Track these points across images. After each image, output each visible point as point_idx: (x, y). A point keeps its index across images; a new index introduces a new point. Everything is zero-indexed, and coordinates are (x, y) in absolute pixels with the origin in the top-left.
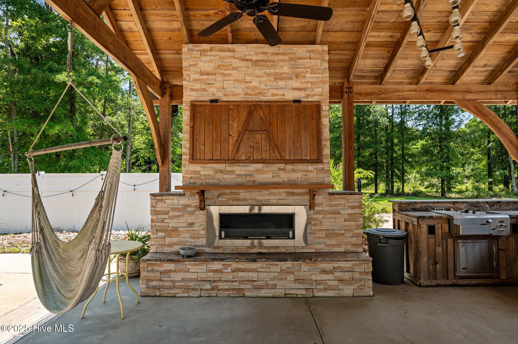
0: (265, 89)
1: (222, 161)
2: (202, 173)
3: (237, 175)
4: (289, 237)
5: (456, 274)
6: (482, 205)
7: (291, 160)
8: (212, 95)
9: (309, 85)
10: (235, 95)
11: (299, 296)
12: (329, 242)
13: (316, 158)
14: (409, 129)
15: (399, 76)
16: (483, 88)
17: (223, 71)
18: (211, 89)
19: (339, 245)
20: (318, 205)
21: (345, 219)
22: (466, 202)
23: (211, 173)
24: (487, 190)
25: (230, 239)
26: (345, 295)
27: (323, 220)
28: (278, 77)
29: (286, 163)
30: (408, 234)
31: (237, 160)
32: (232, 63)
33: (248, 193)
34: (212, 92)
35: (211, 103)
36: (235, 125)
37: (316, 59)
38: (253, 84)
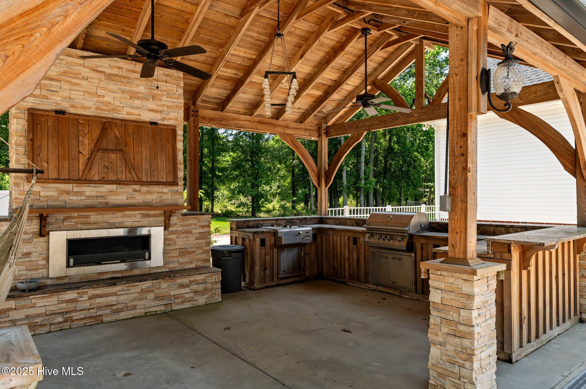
0: (119, 106)
1: (71, 181)
2: (42, 194)
3: (86, 196)
4: (145, 258)
5: (279, 277)
6: (295, 221)
7: (148, 182)
8: (55, 104)
9: (165, 108)
10: (84, 108)
11: (158, 313)
12: (181, 260)
13: (172, 181)
14: (220, 138)
15: (237, 106)
16: (297, 125)
17: (70, 79)
18: (53, 97)
19: (191, 262)
20: (173, 226)
21: (196, 238)
22: (285, 219)
23: (55, 194)
24: (291, 208)
25: (81, 266)
26: (199, 304)
27: (177, 240)
28: (134, 96)
29: (141, 185)
30: (245, 247)
31: (89, 180)
32: (81, 72)
33: (100, 216)
34: (55, 101)
35: (56, 114)
36: (86, 141)
37: (172, 84)
38: (107, 99)
